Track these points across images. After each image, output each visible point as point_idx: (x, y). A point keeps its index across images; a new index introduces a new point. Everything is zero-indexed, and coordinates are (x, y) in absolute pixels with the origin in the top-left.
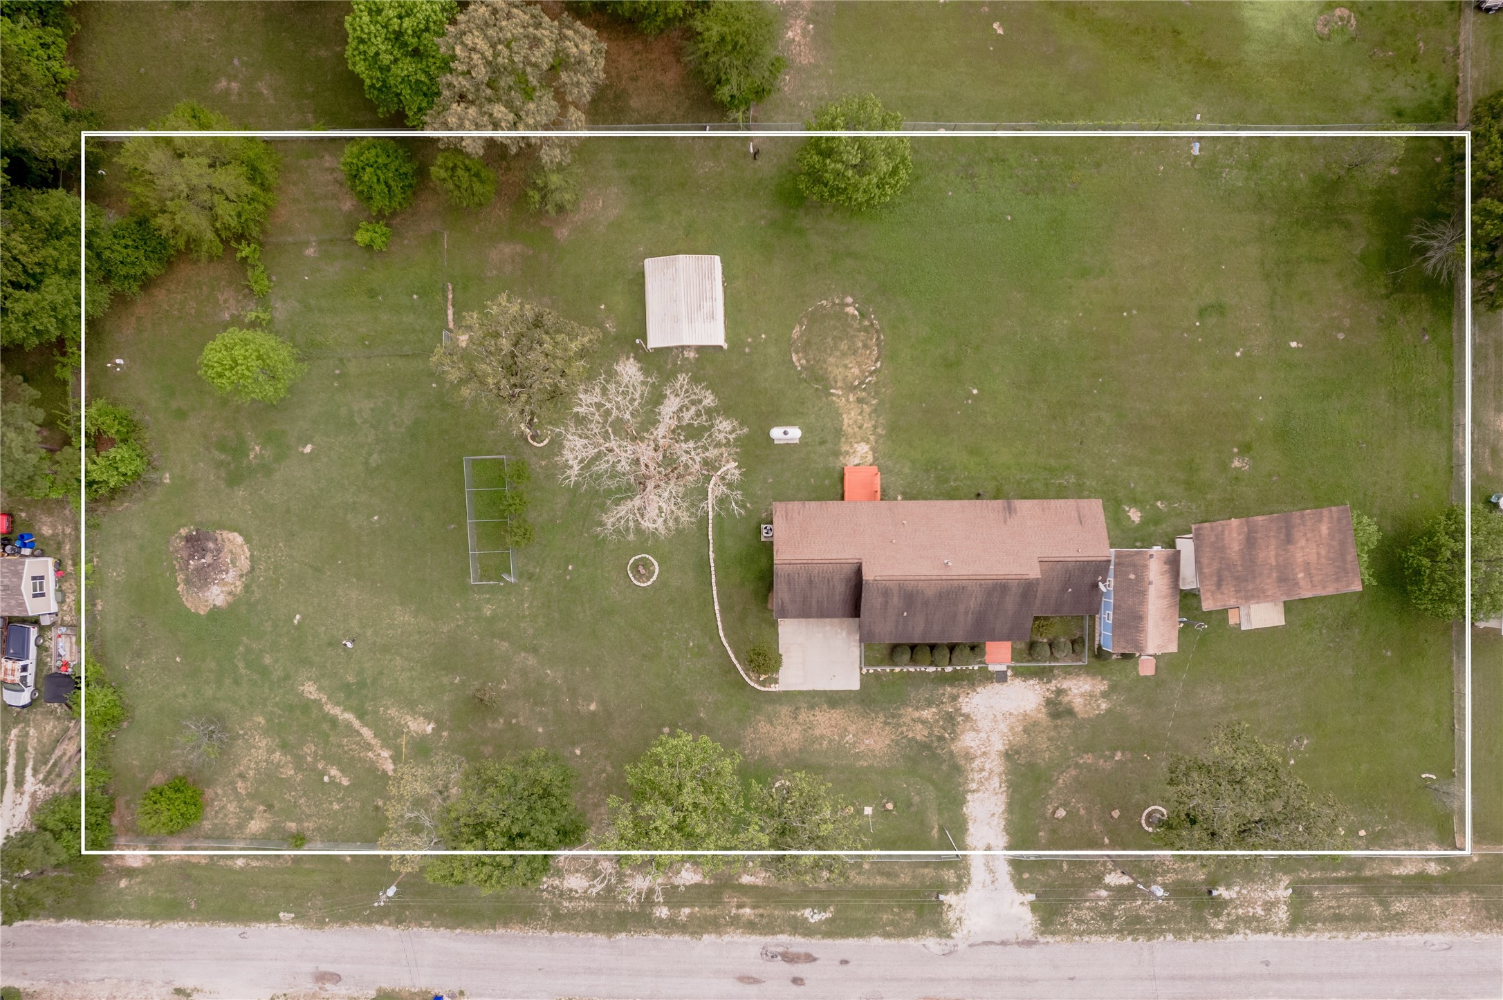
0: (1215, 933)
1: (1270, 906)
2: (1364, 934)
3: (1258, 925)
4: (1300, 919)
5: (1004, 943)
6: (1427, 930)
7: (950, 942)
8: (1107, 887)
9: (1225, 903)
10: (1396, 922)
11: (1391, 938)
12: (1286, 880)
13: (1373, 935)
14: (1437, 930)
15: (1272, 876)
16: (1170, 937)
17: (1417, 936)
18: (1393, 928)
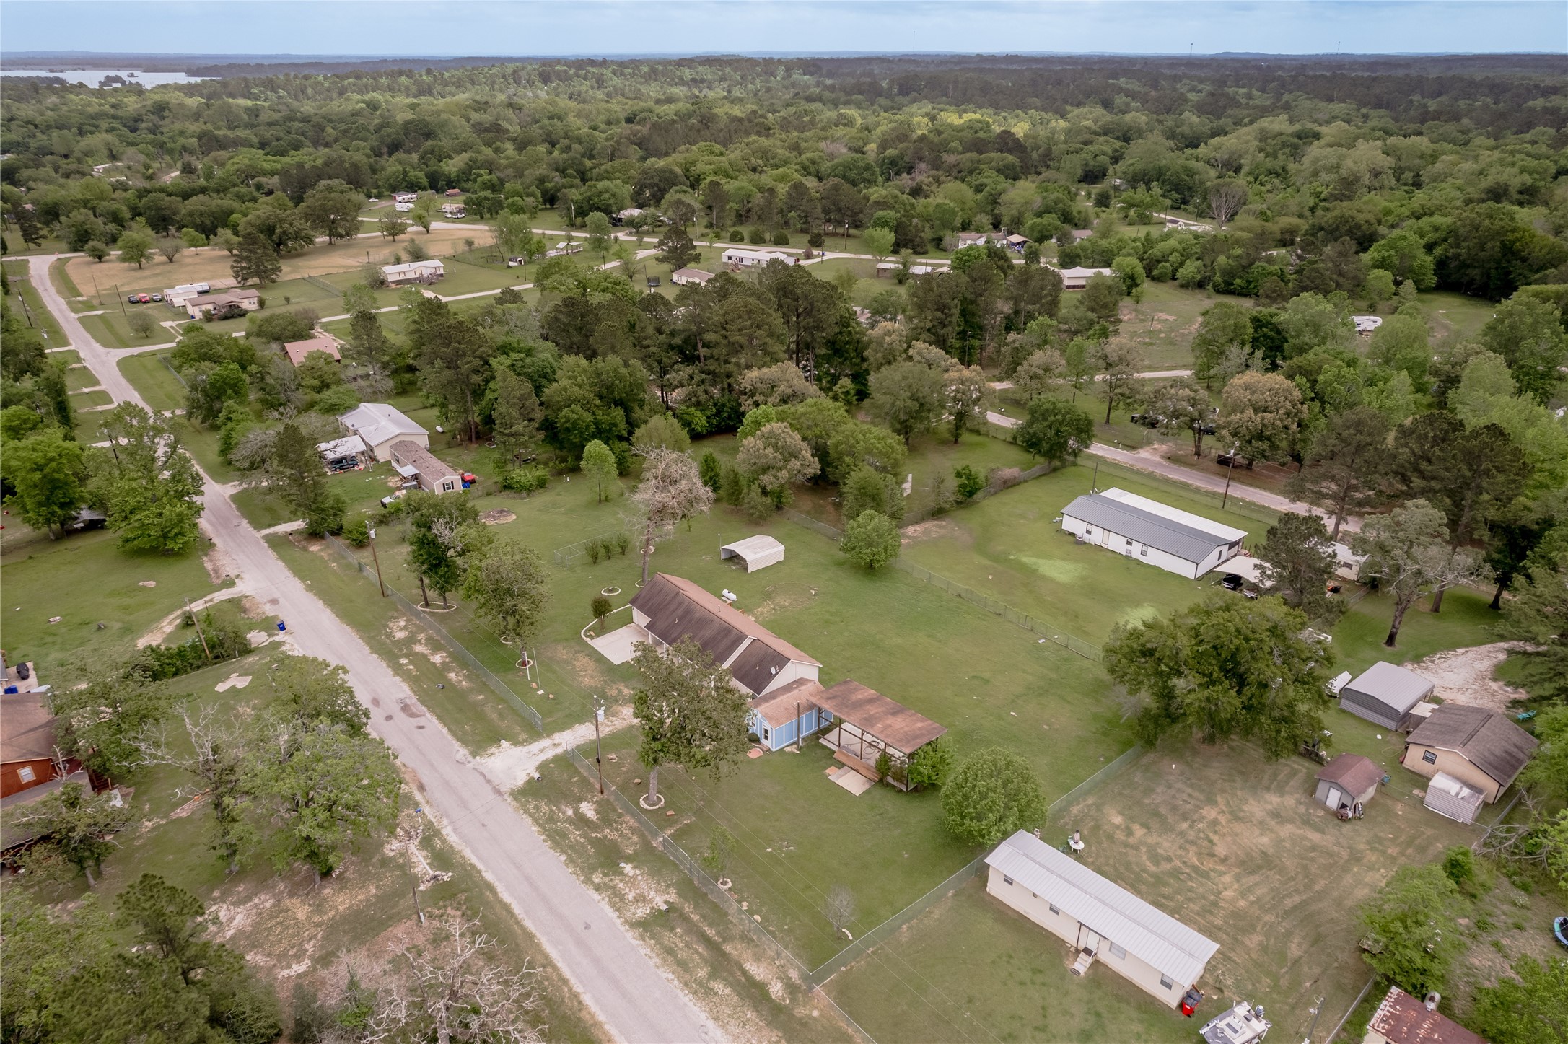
0: (588, 880)
1: (641, 899)
2: (671, 976)
3: (618, 901)
4: (645, 926)
5: (489, 781)
6: (716, 1019)
7: (470, 758)
8: (576, 811)
9: (620, 873)
10: (703, 991)
11: (685, 998)
12: (673, 897)
13: (676, 982)
14: (723, 1027)
15: (668, 886)
16: (563, 858)
17: (703, 1016)
18: (695, 993)
